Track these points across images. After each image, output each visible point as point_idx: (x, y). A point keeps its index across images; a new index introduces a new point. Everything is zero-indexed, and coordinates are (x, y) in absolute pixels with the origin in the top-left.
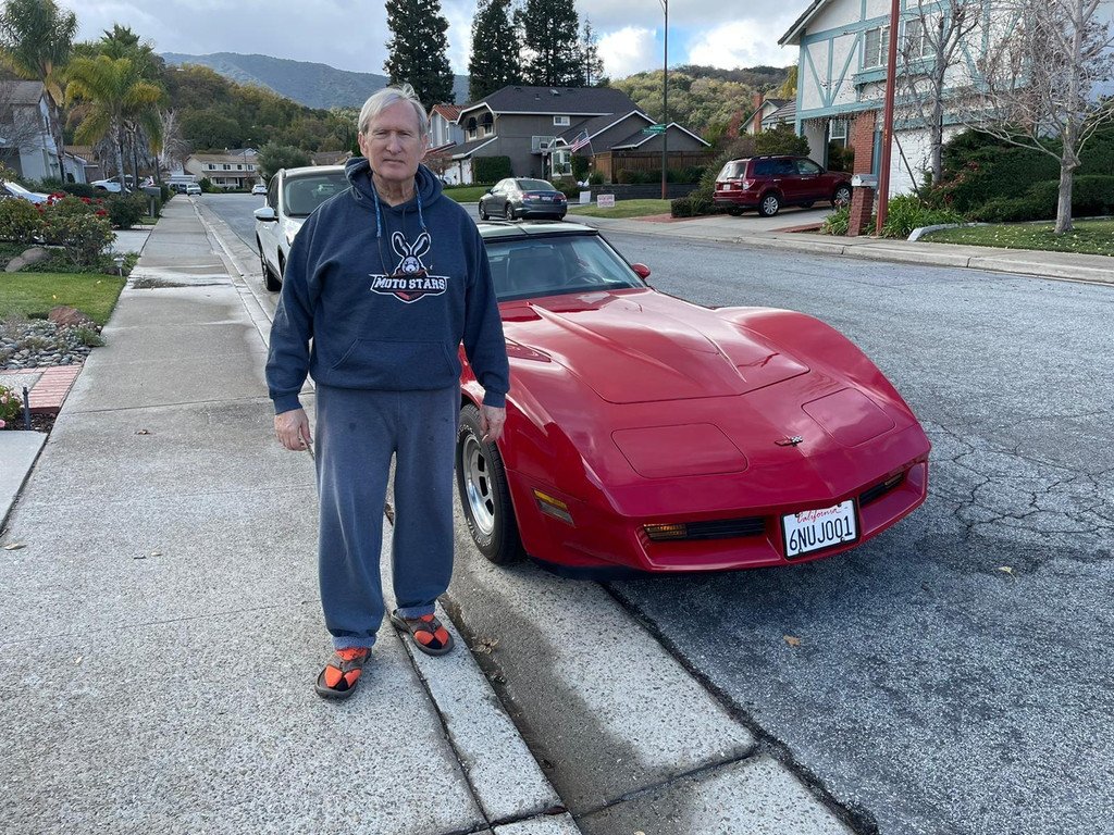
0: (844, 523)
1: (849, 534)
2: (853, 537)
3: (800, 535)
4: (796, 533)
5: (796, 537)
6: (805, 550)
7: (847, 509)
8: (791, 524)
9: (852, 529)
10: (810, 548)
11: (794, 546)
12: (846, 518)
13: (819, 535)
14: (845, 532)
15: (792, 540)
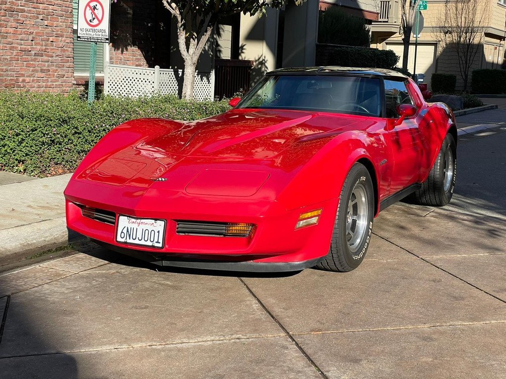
0: (157, 234)
1: (158, 242)
2: (160, 245)
3: (128, 231)
4: (126, 229)
5: (125, 231)
6: (129, 241)
7: (160, 226)
8: (124, 222)
9: (161, 240)
10: (131, 241)
11: (122, 236)
12: (158, 232)
13: (139, 235)
14: (156, 240)
15: (122, 232)
